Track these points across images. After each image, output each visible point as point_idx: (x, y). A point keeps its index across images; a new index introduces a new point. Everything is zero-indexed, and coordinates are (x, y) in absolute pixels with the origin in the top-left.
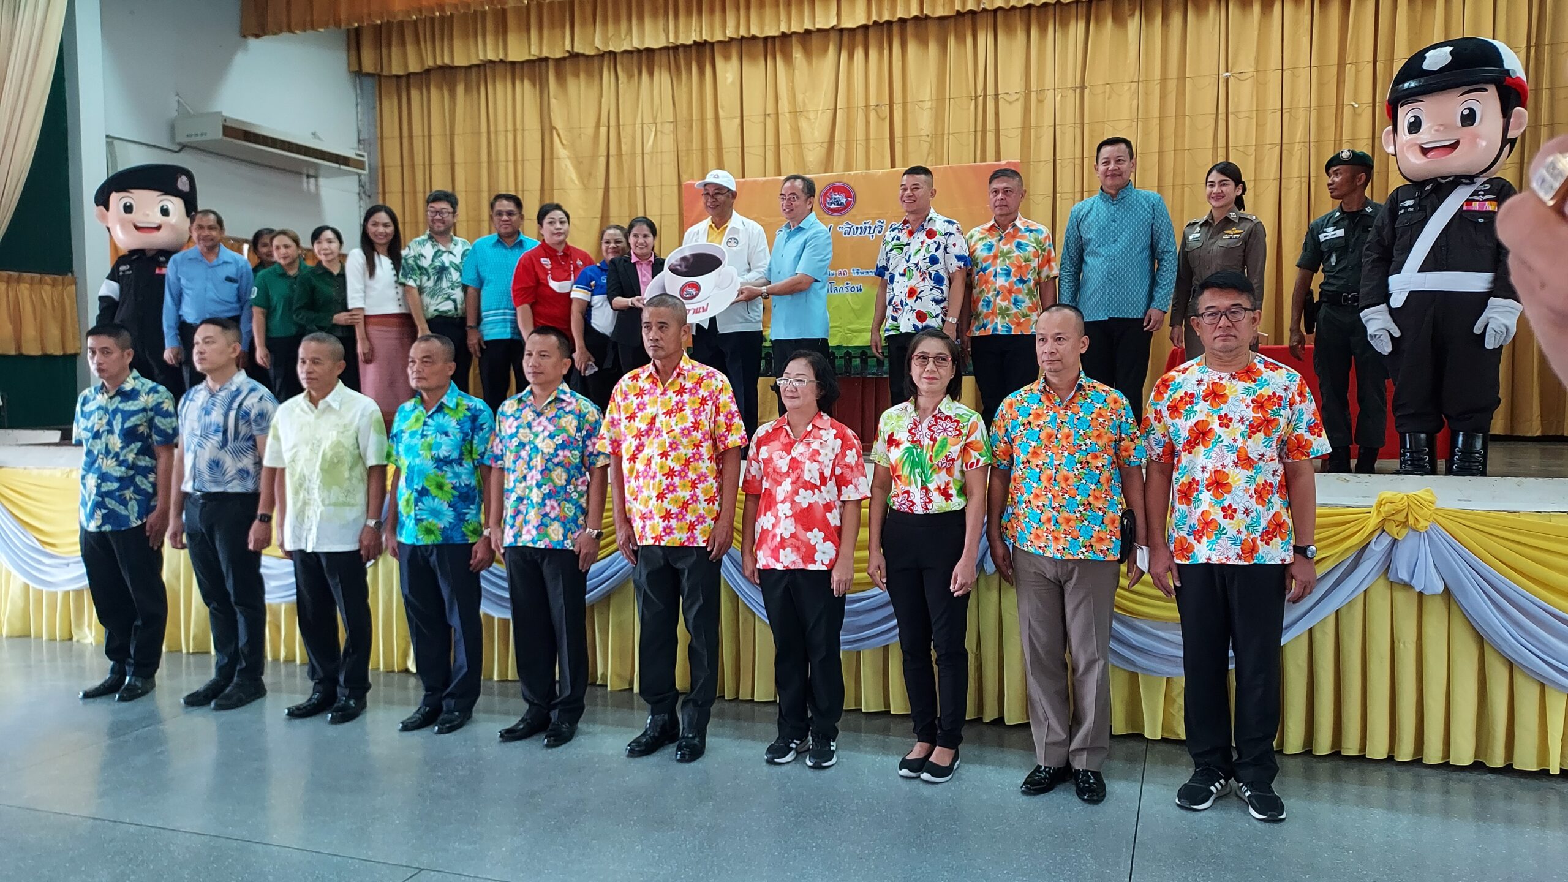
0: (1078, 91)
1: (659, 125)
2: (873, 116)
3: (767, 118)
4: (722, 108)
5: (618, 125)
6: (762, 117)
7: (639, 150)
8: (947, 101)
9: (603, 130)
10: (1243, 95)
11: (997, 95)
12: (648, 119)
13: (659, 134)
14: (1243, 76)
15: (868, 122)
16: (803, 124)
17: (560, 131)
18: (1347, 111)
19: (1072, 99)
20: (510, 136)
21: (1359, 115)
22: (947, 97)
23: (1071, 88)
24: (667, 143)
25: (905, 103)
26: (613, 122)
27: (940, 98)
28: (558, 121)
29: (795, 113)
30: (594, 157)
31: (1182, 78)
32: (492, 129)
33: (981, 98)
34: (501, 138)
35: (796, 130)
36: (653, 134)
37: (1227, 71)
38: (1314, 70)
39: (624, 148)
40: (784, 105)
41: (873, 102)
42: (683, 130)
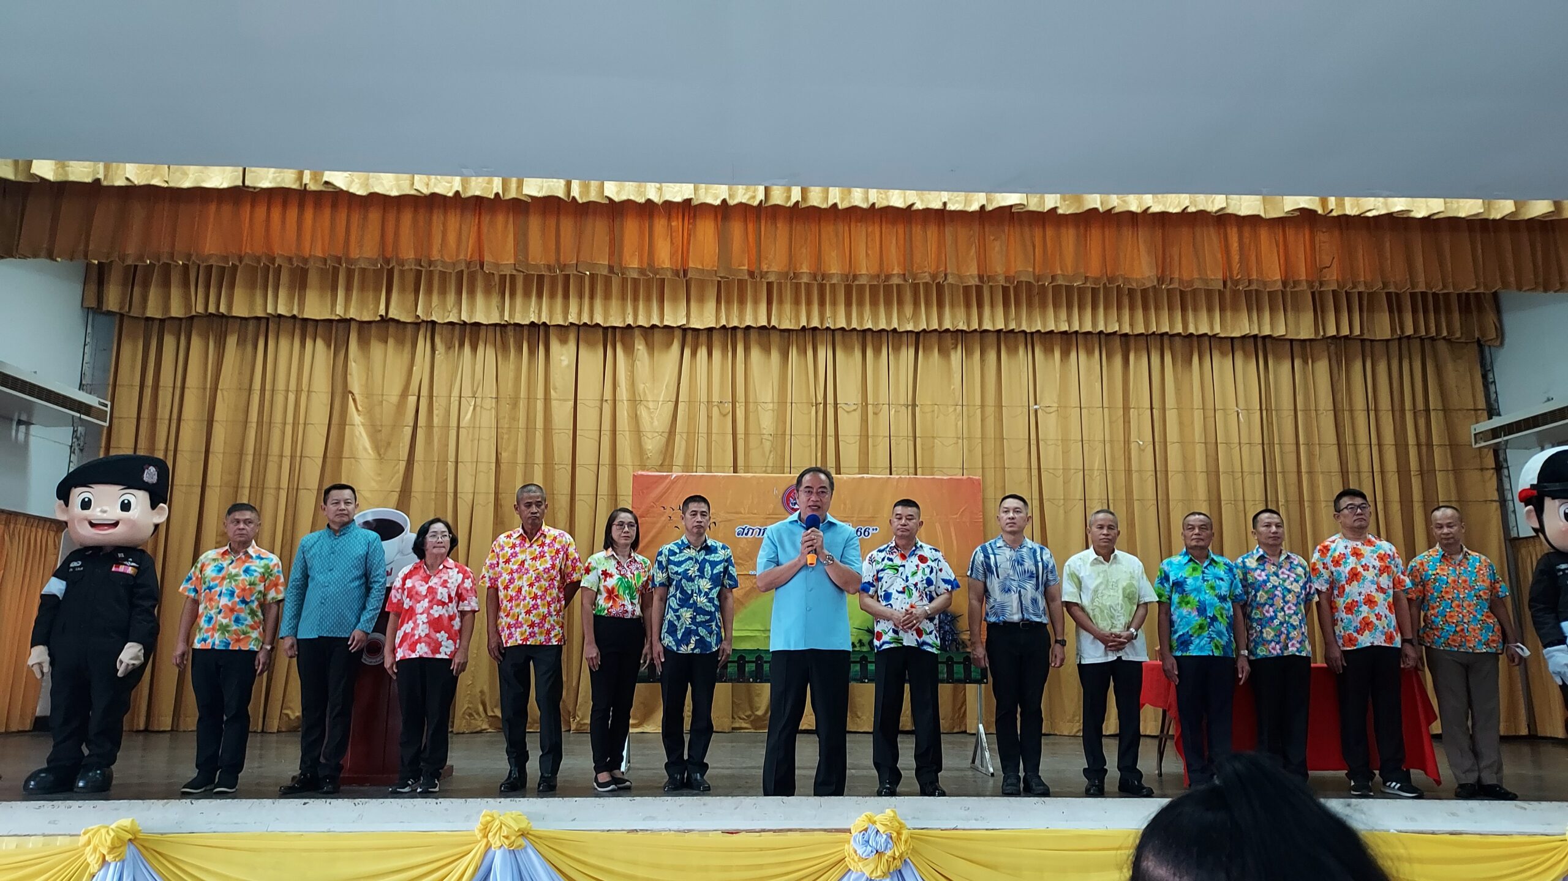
0: (910, 408)
1: (479, 401)
2: (715, 411)
3: (604, 404)
4: (555, 389)
5: (431, 397)
6: (598, 403)
7: (453, 423)
8: (789, 405)
9: (412, 400)
10: (1050, 426)
11: (836, 404)
12: (467, 392)
13: (478, 409)
14: (1048, 410)
15: (709, 417)
16: (643, 413)
17: (357, 397)
18: (1133, 446)
19: (905, 415)
20: (292, 397)
21: (1143, 450)
22: (789, 400)
23: (904, 405)
24: (487, 419)
25: (746, 402)
26: (425, 392)
27: (782, 402)
28: (356, 384)
29: (635, 401)
30: (396, 426)
31: (999, 406)
32: (268, 387)
33: (822, 405)
34: (279, 399)
35: (635, 418)
36: (472, 408)
37: (1036, 404)
38: (1106, 410)
39: (436, 420)
40: (623, 393)
41: (716, 398)
42: (506, 407)
